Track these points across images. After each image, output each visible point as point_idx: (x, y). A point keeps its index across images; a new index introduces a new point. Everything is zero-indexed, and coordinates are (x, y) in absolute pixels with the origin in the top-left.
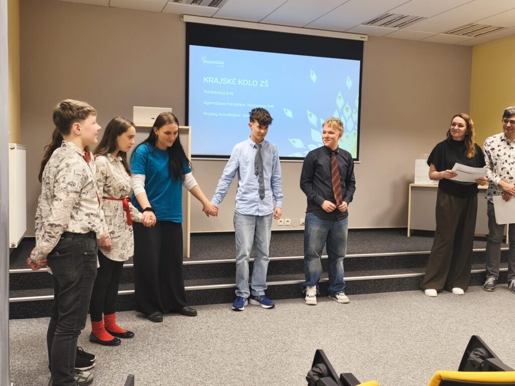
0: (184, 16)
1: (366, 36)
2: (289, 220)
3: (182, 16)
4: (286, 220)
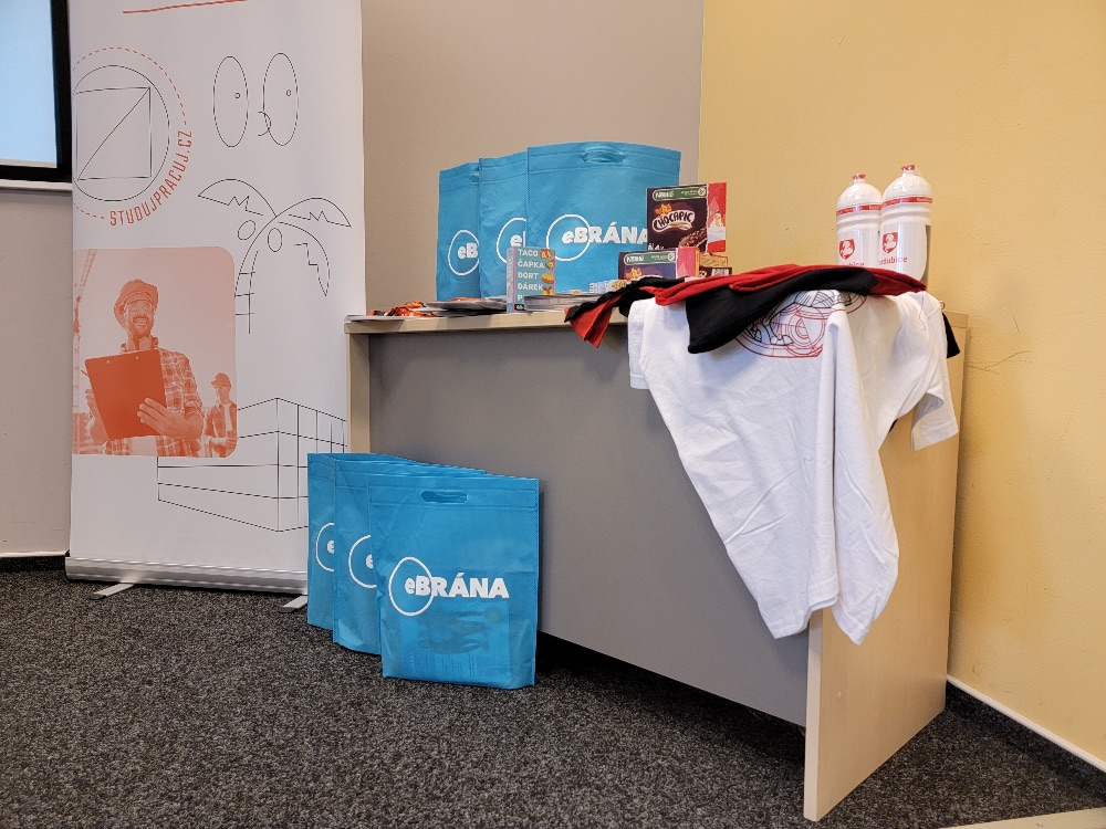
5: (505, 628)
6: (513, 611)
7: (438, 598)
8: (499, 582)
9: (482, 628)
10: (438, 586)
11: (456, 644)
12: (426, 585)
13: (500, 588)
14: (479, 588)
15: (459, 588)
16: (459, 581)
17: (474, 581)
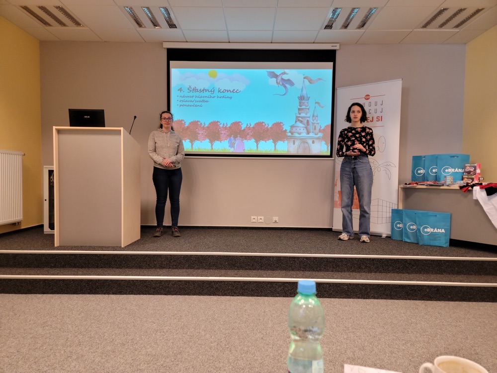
0: (164, 43)
1: (338, 45)
2: (262, 218)
3: (161, 44)
4: (259, 217)
5: (444, 237)
6: (445, 235)
7: (432, 232)
8: (443, 230)
9: (440, 237)
10: (432, 230)
11: (435, 239)
12: (430, 230)
13: (443, 231)
14: (439, 231)
15: (436, 230)
16: (436, 229)
17: (438, 230)
